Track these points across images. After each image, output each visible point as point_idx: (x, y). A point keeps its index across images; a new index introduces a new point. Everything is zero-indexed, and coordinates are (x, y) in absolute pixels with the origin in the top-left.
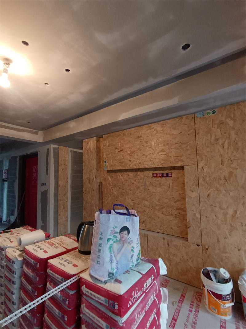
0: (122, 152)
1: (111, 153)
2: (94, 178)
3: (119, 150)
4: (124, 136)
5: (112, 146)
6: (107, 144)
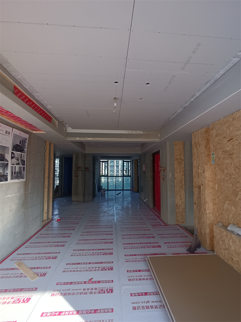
0: (232, 142)
1: (219, 143)
2: (203, 172)
3: (228, 140)
4: (233, 121)
5: (220, 135)
6: (215, 134)
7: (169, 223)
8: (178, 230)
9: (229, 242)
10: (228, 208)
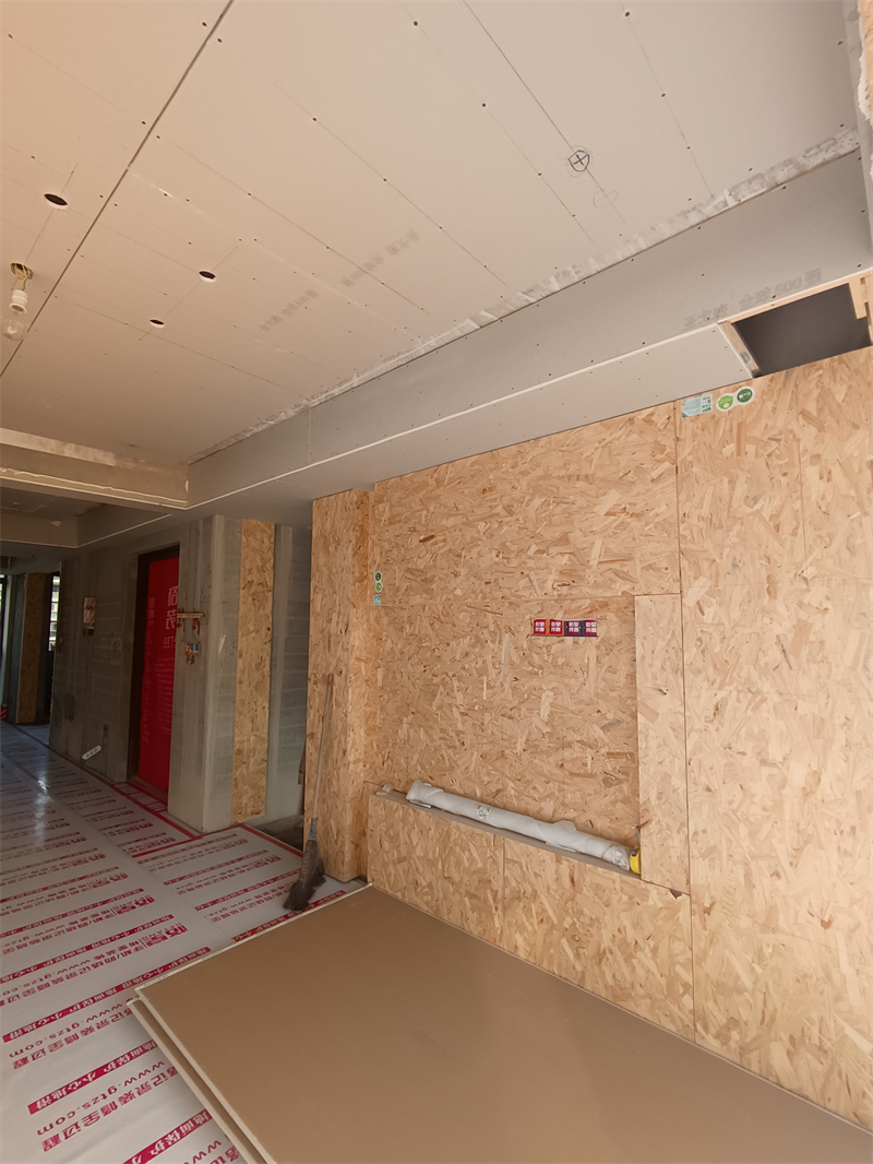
0: (432, 545)
1: (397, 545)
2: (343, 631)
3: (422, 538)
4: (438, 487)
5: (400, 521)
6: (386, 516)
7: (207, 828)
8: (241, 843)
9: (409, 836)
10: (409, 736)
